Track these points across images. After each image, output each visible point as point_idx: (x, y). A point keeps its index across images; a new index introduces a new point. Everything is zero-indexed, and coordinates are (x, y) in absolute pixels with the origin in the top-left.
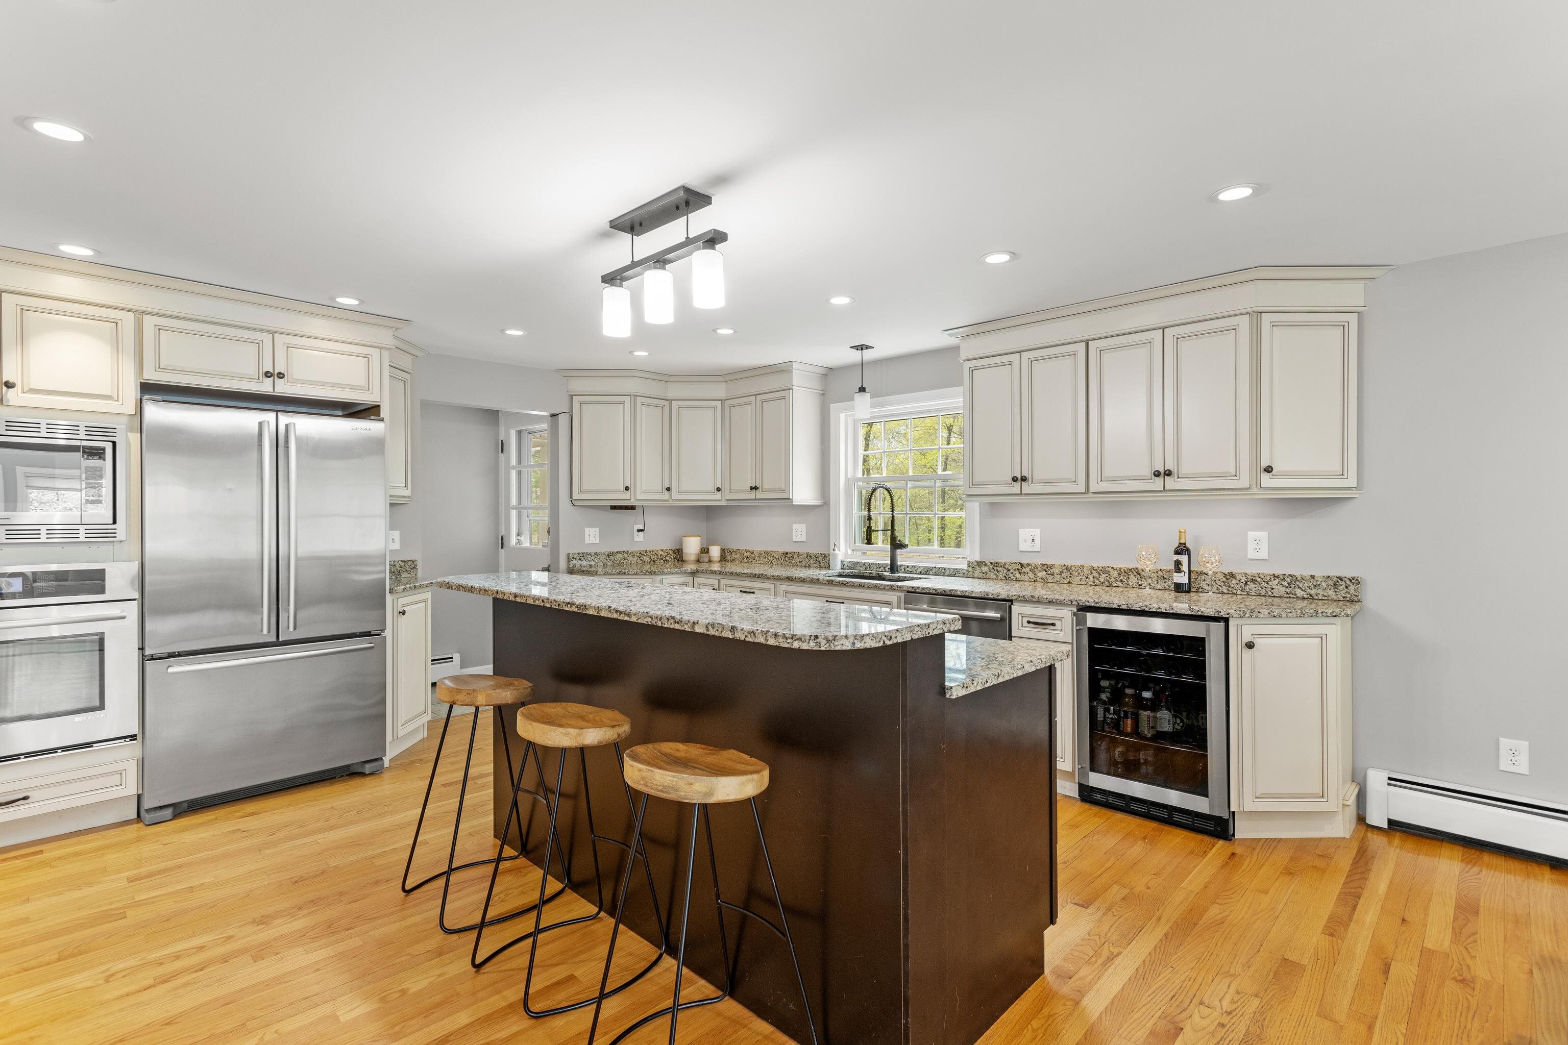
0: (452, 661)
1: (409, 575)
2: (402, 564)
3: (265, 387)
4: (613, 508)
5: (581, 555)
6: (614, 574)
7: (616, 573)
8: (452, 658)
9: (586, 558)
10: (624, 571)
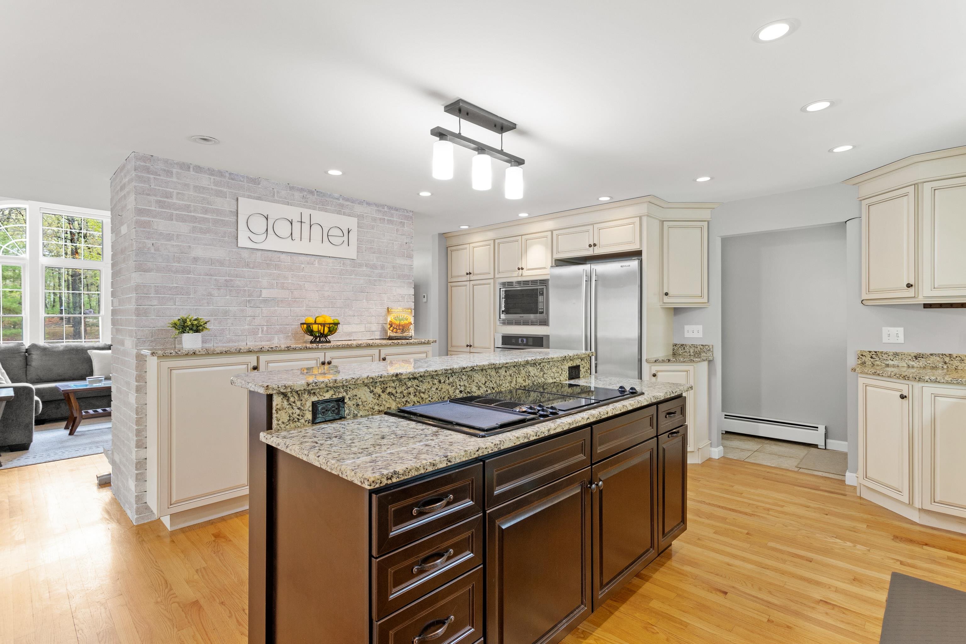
0: (817, 430)
1: (706, 355)
2: (702, 347)
3: (590, 252)
4: (926, 306)
5: (874, 353)
6: (870, 374)
7: (871, 373)
8: (817, 428)
9: (881, 357)
10: (878, 372)
